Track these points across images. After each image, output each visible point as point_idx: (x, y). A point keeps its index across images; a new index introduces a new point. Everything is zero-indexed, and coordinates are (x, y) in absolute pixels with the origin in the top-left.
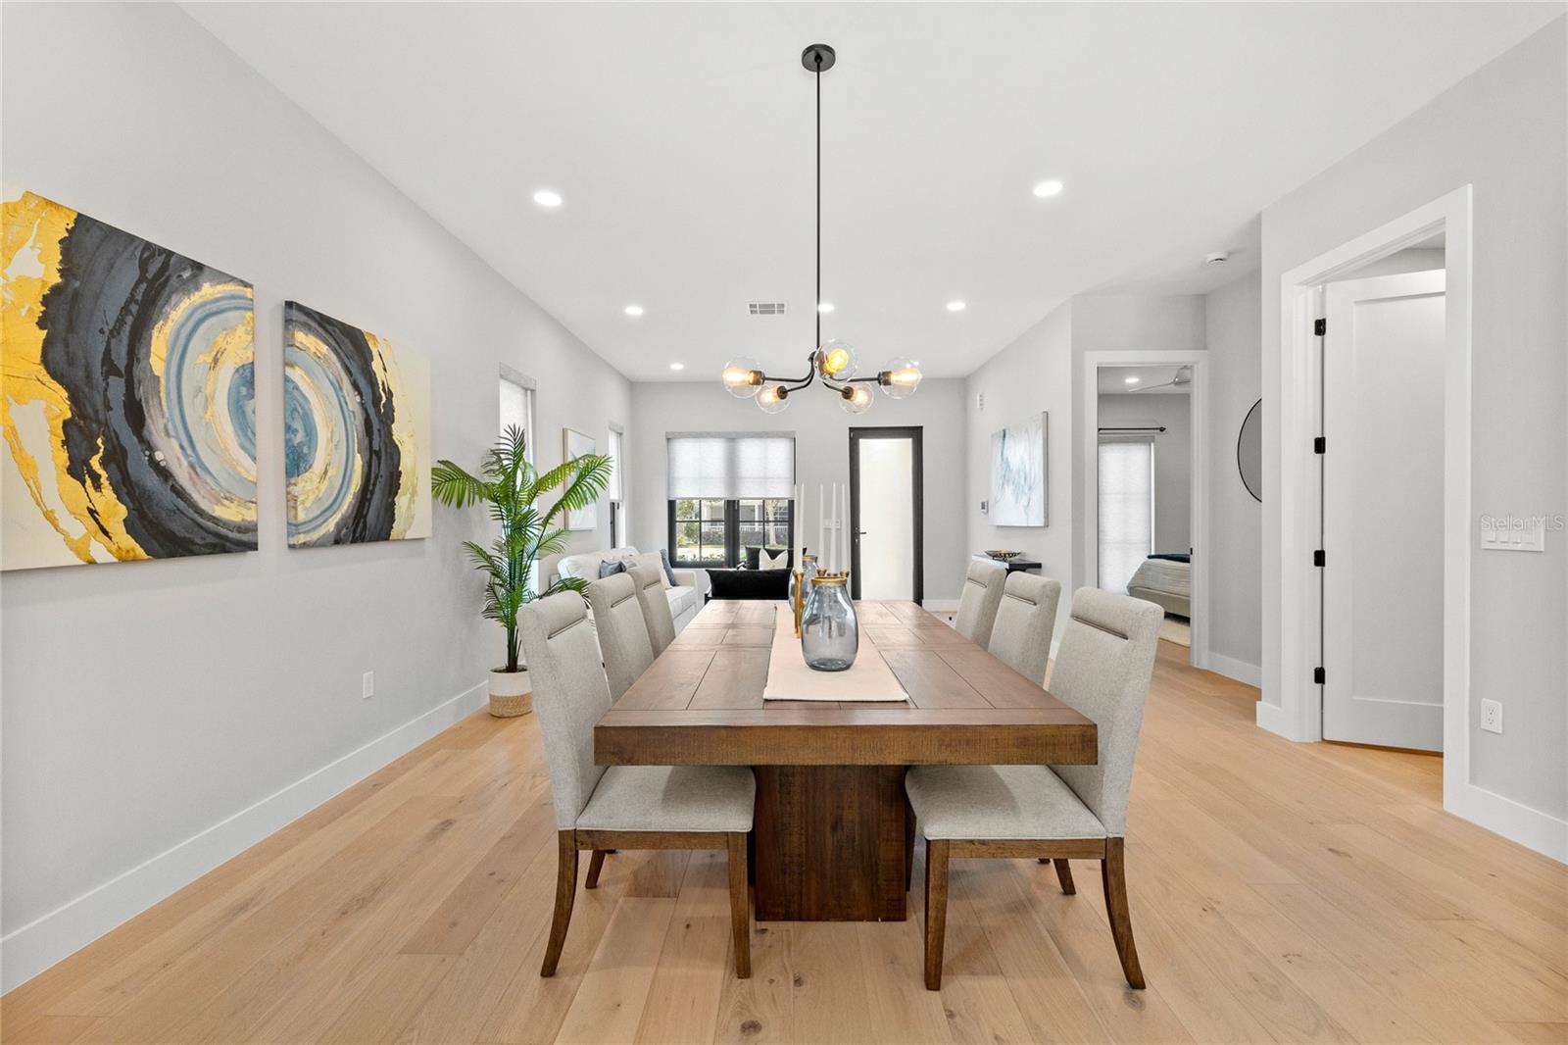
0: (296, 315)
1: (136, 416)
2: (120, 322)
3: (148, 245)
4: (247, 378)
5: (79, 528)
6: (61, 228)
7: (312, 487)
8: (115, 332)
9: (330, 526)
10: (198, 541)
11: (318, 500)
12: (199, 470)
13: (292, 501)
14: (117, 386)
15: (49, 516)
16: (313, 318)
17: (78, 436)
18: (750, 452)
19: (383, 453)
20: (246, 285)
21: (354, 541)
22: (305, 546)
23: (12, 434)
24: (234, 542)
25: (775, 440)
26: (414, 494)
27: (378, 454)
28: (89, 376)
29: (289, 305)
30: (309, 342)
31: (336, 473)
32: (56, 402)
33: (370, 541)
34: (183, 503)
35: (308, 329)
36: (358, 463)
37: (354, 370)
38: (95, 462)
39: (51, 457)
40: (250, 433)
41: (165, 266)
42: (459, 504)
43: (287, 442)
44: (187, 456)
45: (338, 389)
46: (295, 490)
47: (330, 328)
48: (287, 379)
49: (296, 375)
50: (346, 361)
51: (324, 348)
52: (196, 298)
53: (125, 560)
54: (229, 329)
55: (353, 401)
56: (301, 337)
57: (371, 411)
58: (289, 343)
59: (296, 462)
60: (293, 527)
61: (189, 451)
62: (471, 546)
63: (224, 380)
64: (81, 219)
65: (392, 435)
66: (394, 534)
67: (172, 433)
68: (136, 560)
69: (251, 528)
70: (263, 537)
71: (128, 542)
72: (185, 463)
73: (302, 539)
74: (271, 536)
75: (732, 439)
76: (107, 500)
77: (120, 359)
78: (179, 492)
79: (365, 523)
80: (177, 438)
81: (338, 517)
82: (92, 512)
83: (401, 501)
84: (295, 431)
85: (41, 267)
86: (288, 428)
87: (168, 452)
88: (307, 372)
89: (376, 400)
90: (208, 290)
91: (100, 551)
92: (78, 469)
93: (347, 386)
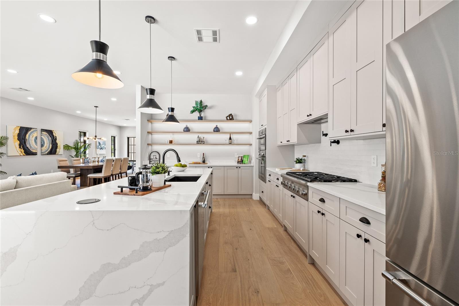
0: (42, 130)
1: (25, 143)
2: (24, 135)
3: (26, 128)
4: (36, 138)
5: (20, 152)
6: (19, 128)
7: (44, 148)
8: (23, 136)
9: (47, 153)
10: (31, 154)
11: (45, 150)
13: (41, 150)
14: (23, 140)
15: (18, 151)
17: (20, 145)
20: (37, 129)
21: (50, 154)
22: (43, 155)
23: (15, 145)
24: (35, 154)
26: (60, 149)
27: (54, 144)
28: (21, 140)
29: (42, 129)
30: (44, 133)
31: (48, 147)
32: (18, 142)
33: (53, 154)
35: (44, 131)
36: (51, 145)
37: (50, 135)
38: (21, 147)
39: (18, 146)
40: (37, 143)
41: (28, 129)
42: (68, 150)
43: (41, 144)
44: (30, 146)
45: (48, 137)
46: (42, 149)
47: (47, 131)
48: (41, 137)
49: (42, 137)
51: (46, 133)
52: (31, 131)
53: (24, 155)
54: (34, 133)
55: (50, 138)
56: (43, 132)
57: (53, 139)
58: (41, 133)
59: (42, 146)
60: (42, 153)
62: (70, 155)
63: (34, 138)
64: (21, 127)
65: (56, 142)
66: (56, 154)
67: (28, 144)
68: (25, 155)
69: (37, 153)
70: (38, 154)
71: (24, 154)
73: (43, 154)
74: (39, 153)
76: (22, 150)
77: (24, 138)
78: (29, 149)
79: (52, 152)
81: (48, 152)
82: (21, 151)
83: (58, 150)
85: (17, 132)
86: (41, 142)
87: (28, 146)
88: (44, 136)
89: (54, 138)
91: (22, 155)
92: (20, 148)
93: (49, 137)
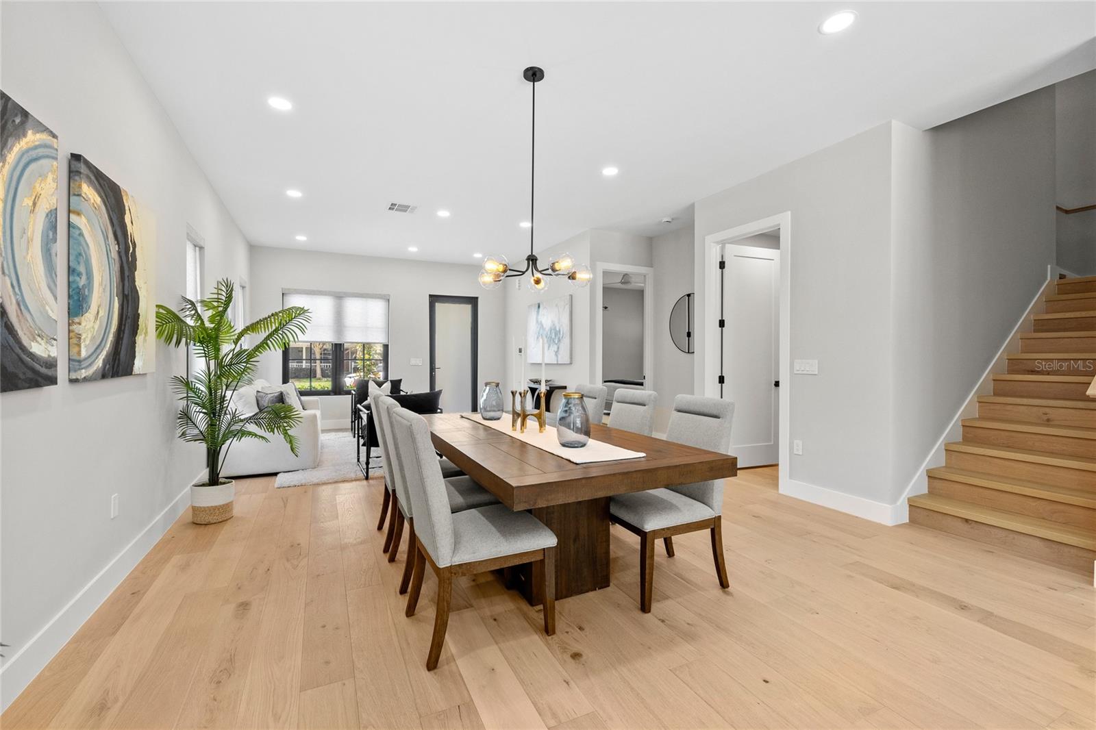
0: (76, 165)
4: (53, 222)
7: (89, 326)
9: (99, 363)
10: (21, 376)
11: (93, 338)
12: (22, 307)
13: (76, 339)
16: (92, 172)
18: (354, 308)
19: (130, 297)
20: (54, 136)
21: (113, 376)
22: (86, 380)
24: (43, 376)
25: (374, 300)
26: (146, 333)
27: (127, 298)
29: (74, 156)
30: (90, 193)
31: (103, 313)
33: (122, 376)
34: (12, 339)
35: (91, 183)
36: (116, 304)
37: (114, 221)
40: (54, 275)
43: (70, 283)
44: (15, 294)
45: (106, 238)
46: (76, 329)
47: (102, 182)
48: (73, 226)
49: (79, 221)
50: (111, 213)
51: (98, 200)
52: (23, 144)
54: (43, 176)
55: (114, 248)
56: (85, 188)
57: (124, 259)
58: (74, 192)
59: (77, 304)
60: (77, 363)
61: (17, 290)
63: (39, 223)
65: (135, 281)
66: (133, 373)
67: (6, 271)
69: (51, 364)
70: (57, 371)
72: (14, 301)
73: (83, 373)
74: (62, 372)
75: (339, 297)
78: (10, 329)
79: (119, 360)
80: (9, 276)
81: (104, 353)
83: (139, 341)
84: (79, 275)
86: (72, 271)
88: (89, 220)
89: (127, 250)
90: (32, 138)
93: (111, 235)
